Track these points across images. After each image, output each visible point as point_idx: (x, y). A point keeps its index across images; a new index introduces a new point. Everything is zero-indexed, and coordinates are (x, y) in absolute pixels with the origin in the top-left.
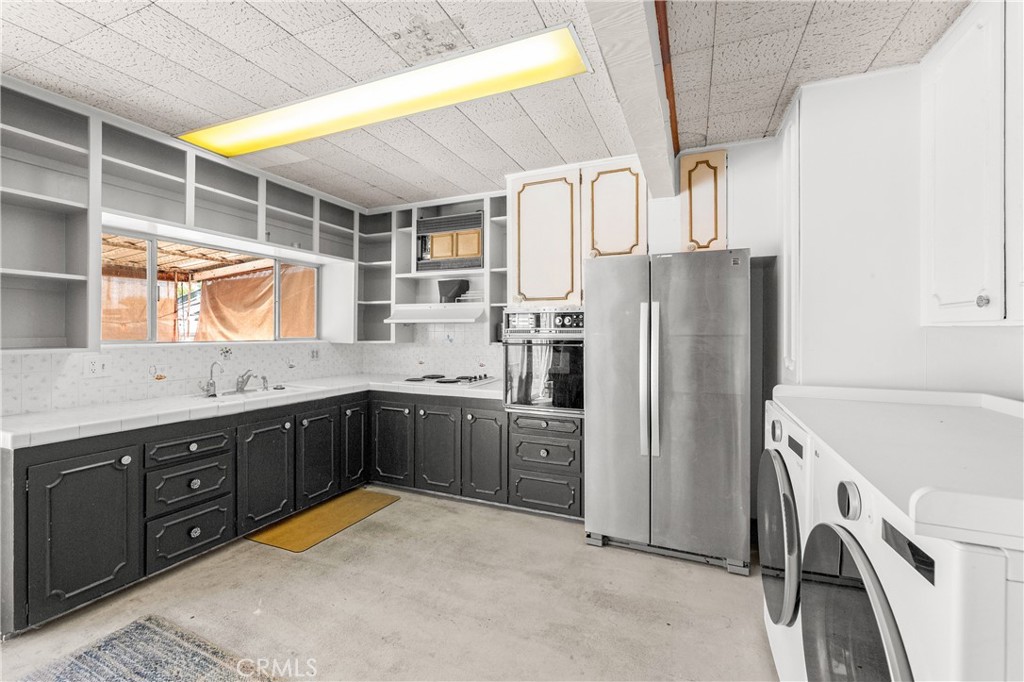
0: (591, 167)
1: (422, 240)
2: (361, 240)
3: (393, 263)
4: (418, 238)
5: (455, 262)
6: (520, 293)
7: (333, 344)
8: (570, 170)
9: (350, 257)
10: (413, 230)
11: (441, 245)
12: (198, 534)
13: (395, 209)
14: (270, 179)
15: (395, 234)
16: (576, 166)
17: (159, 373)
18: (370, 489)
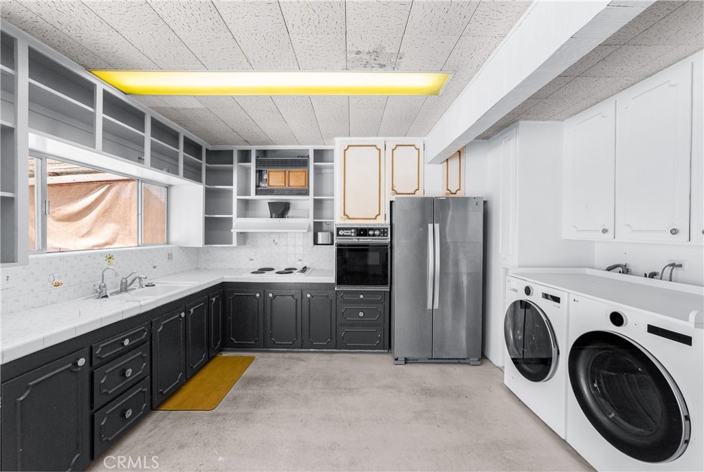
0: (392, 141)
1: (260, 173)
2: (208, 170)
3: (235, 188)
4: (257, 171)
5: (287, 190)
6: (345, 214)
7: (181, 248)
8: (379, 141)
9: (199, 180)
10: (252, 165)
11: (275, 178)
12: (130, 414)
13: (236, 149)
14: (154, 116)
15: (236, 167)
16: (383, 139)
17: (57, 280)
18: (225, 354)
